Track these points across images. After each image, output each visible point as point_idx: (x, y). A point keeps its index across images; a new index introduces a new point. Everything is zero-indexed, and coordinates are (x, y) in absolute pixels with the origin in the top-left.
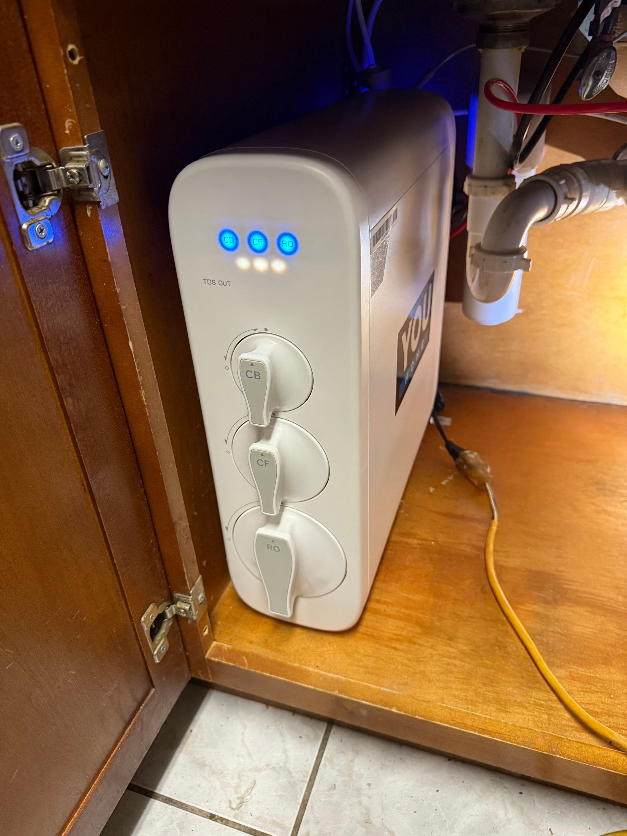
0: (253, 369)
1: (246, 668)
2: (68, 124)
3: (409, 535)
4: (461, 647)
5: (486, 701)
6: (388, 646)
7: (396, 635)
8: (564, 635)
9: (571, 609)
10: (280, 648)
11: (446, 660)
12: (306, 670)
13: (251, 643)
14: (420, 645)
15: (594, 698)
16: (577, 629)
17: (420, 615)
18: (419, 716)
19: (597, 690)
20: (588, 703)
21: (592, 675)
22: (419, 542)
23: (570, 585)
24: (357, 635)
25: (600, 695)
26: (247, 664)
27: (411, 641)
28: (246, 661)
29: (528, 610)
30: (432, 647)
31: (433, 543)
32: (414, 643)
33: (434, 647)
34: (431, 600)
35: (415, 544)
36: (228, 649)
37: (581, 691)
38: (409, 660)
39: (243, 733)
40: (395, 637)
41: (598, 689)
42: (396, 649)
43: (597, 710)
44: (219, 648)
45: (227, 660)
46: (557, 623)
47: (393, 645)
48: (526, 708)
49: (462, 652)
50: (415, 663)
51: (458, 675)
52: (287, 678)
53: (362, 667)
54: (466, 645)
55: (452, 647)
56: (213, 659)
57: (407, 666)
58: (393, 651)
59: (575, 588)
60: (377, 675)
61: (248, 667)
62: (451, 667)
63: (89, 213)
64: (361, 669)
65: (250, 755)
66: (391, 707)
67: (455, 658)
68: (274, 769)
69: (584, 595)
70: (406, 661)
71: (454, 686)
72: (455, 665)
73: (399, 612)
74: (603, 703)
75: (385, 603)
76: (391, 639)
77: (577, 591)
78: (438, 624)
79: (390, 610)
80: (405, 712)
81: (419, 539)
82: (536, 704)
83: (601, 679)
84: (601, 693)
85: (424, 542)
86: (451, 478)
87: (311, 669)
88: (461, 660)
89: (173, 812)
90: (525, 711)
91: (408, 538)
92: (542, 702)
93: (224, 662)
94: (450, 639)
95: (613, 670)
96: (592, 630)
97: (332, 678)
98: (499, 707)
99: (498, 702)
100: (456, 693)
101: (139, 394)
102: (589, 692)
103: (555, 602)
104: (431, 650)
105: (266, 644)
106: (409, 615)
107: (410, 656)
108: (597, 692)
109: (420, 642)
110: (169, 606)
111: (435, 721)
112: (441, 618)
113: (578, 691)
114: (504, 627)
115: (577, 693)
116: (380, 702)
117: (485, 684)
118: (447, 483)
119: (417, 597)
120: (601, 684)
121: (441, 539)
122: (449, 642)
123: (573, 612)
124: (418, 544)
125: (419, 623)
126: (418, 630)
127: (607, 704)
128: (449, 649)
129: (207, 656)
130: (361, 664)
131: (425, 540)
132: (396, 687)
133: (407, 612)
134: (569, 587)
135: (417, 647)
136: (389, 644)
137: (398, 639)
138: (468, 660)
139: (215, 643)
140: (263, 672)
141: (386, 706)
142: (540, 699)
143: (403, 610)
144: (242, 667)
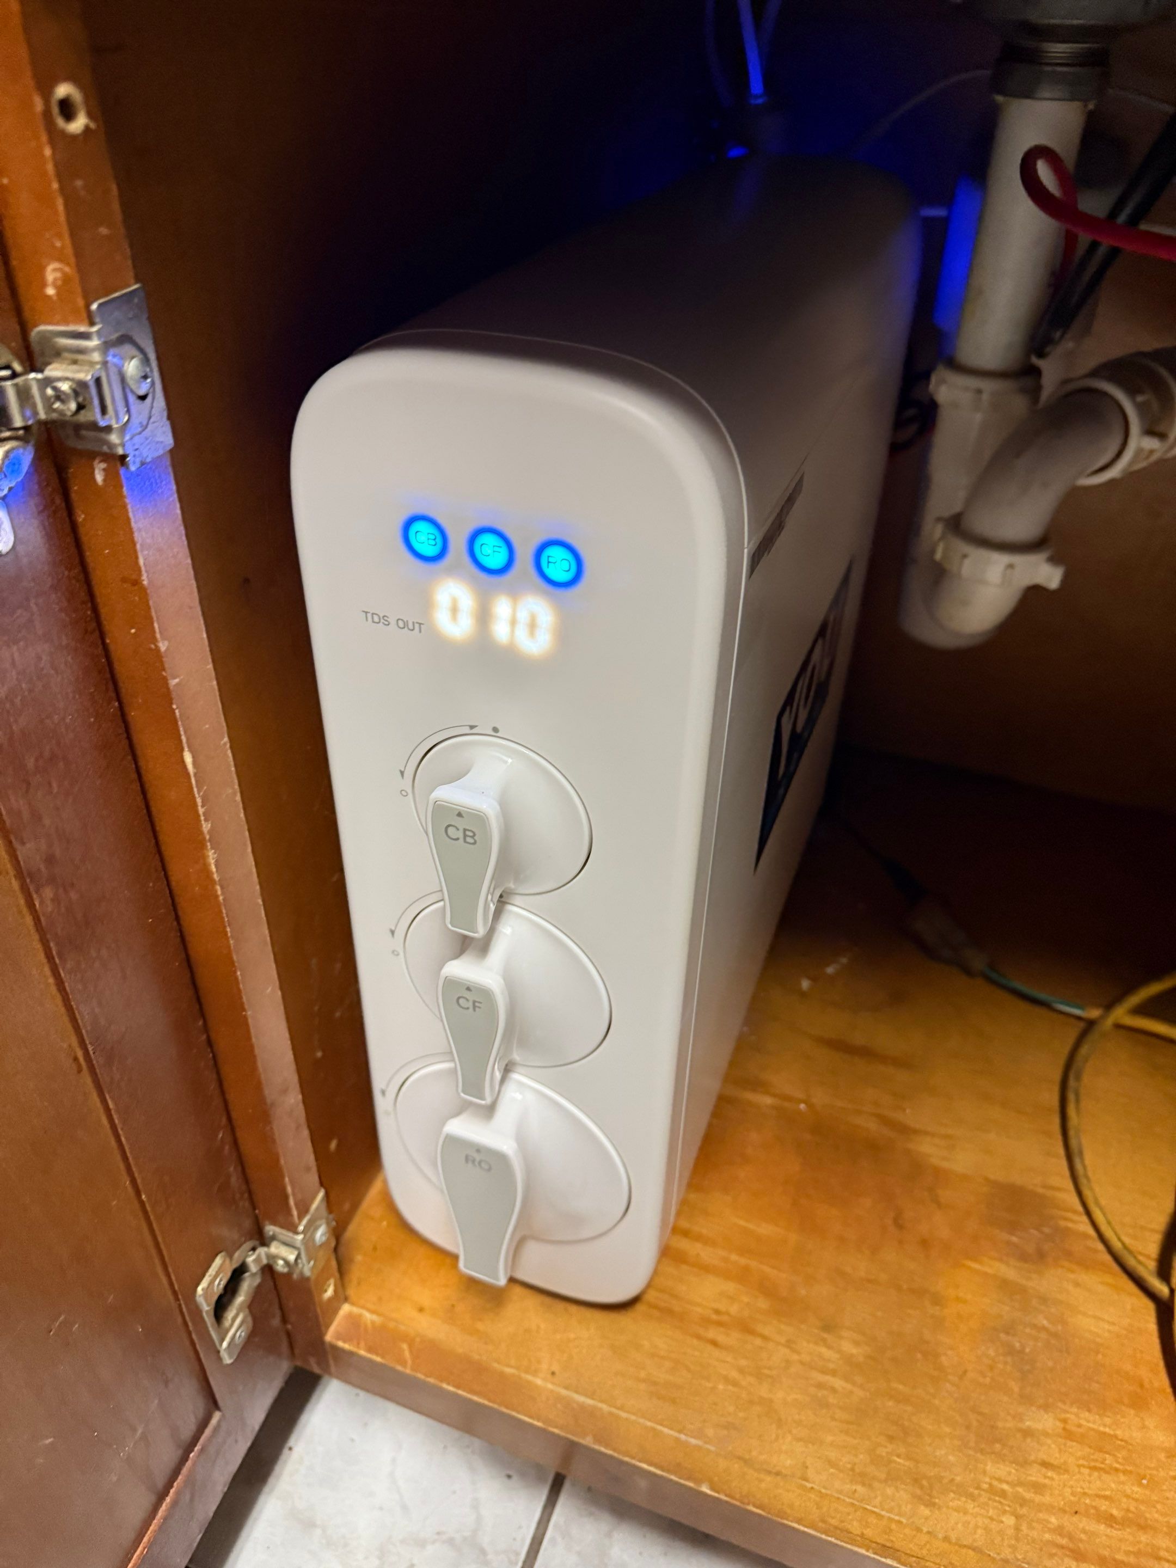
0: (461, 824)
1: (408, 1371)
2: (52, 273)
3: (756, 1085)
4: (848, 1347)
5: (892, 1478)
6: (699, 1337)
7: (717, 1312)
8: (1055, 1335)
9: (1072, 1276)
10: (480, 1326)
11: (816, 1376)
12: (528, 1382)
13: (421, 1310)
14: (765, 1338)
15: (1111, 1484)
16: (1081, 1323)
17: (768, 1270)
18: (755, 1506)
20: (1098, 1496)
21: (1107, 1430)
22: (776, 1101)
25: (1122, 1478)
26: (410, 1362)
27: (746, 1328)
28: (407, 1354)
29: (986, 1274)
30: (789, 1344)
31: (802, 1106)
32: (752, 1332)
33: (793, 1346)
34: (793, 1238)
35: (767, 1106)
36: (373, 1322)
38: (741, 1371)
39: (394, 1460)
40: (714, 1317)
41: (1118, 1463)
42: (714, 1343)
43: (1115, 1512)
44: (354, 1322)
45: (370, 1350)
46: (1043, 1307)
47: (712, 1333)
48: (972, 1497)
49: (849, 1360)
50: (751, 1379)
51: (839, 1414)
52: (489, 1400)
53: (644, 1381)
54: (857, 1343)
55: (829, 1347)
56: (340, 1344)
57: (735, 1384)
58: (710, 1348)
60: (673, 1401)
61: (413, 1369)
62: (825, 1392)
63: (99, 477)
64: (643, 1386)
65: (405, 1508)
66: (699, 1482)
67: (834, 1373)
68: (451, 1542)
70: (734, 1374)
71: (829, 1438)
72: (833, 1390)
73: (726, 1260)
74: (1128, 1496)
75: (699, 1238)
76: (706, 1322)
78: (803, 1292)
79: (706, 1254)
80: (726, 1495)
81: (774, 1095)
82: (992, 1490)
83: (1126, 1442)
84: (1125, 1472)
85: (787, 1104)
86: (844, 961)
87: (539, 1382)
88: (846, 1379)
90: (970, 1506)
91: (753, 1091)
92: (1005, 1487)
93: (362, 1352)
94: (827, 1329)
95: (1150, 1423)
97: (582, 1407)
98: (918, 1492)
99: (916, 1480)
100: (833, 1454)
101: (204, 857)
102: (1101, 1469)
103: (1040, 1259)
104: (787, 1351)
105: (452, 1316)
106: (746, 1269)
107: (743, 1362)
108: (1117, 1470)
109: (766, 1331)
110: (254, 1249)
111: (787, 1519)
112: (809, 1280)
113: (1079, 1466)
114: (938, 1308)
115: (1077, 1470)
116: (677, 1468)
117: (891, 1438)
118: (836, 971)
119: (765, 1229)
120: (1124, 1453)
121: (821, 1098)
122: (825, 1335)
123: (1077, 1284)
124: (774, 1107)
125: (766, 1289)
126: (763, 1303)
127: (1136, 1500)
128: (824, 1350)
129: (329, 1337)
130: (643, 1374)
131: (787, 1098)
132: (710, 1432)
133: (743, 1261)
134: (1070, 1225)
135: (758, 1342)
136: (701, 1331)
137: (719, 1321)
138: (859, 1379)
139: (346, 1308)
140: (442, 1381)
141: (688, 1479)
142: (1000, 1480)
143: (734, 1257)
144: (399, 1368)
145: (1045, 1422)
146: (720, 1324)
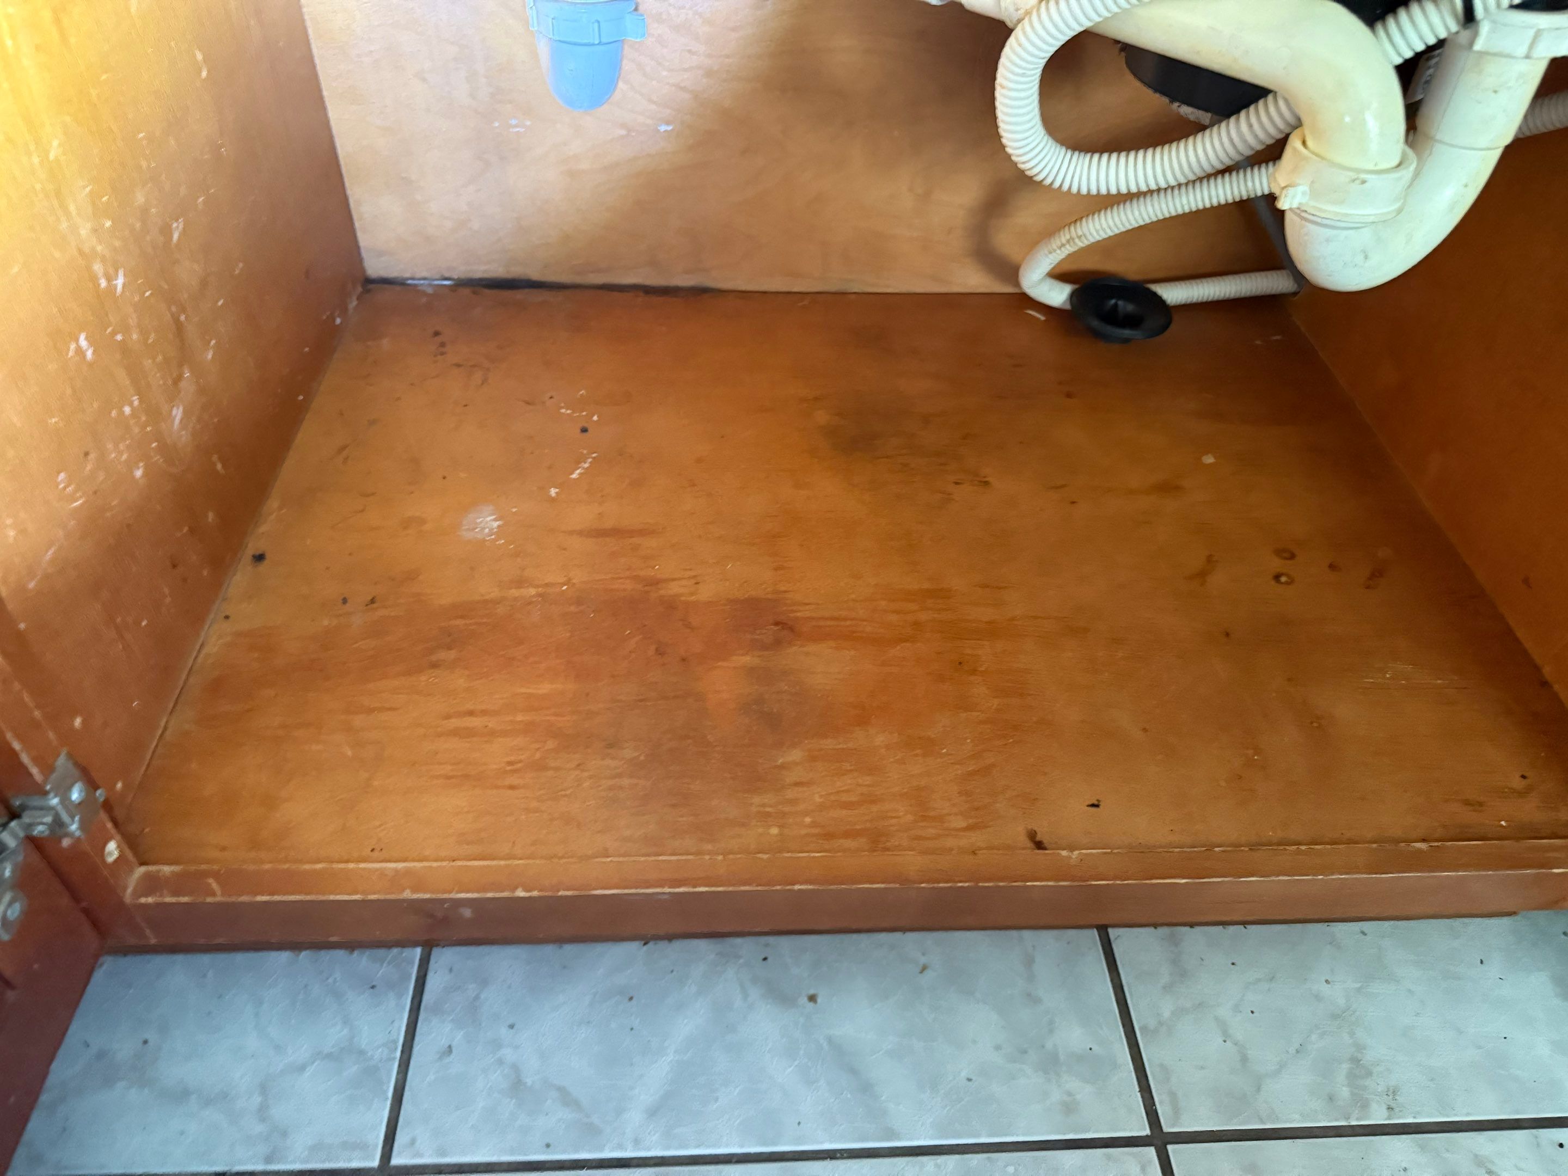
1: (219, 899)
3: (520, 582)
4: (630, 754)
5: (679, 832)
7: (510, 763)
8: (795, 694)
9: (802, 649)
11: (605, 782)
12: (341, 870)
14: (557, 769)
15: (847, 781)
16: (816, 680)
17: (553, 718)
18: (564, 890)
19: (851, 768)
21: (842, 746)
22: (538, 590)
23: (800, 611)
25: (857, 774)
26: (218, 891)
27: (540, 766)
28: (215, 886)
30: (579, 767)
31: (564, 587)
32: (545, 768)
33: (582, 767)
34: (571, 687)
35: (532, 596)
36: (174, 873)
38: (539, 800)
39: (257, 1015)
40: (509, 768)
41: (853, 765)
42: (512, 787)
44: (151, 878)
45: (175, 895)
46: (783, 678)
47: (507, 783)
48: (744, 825)
49: (631, 762)
50: (550, 803)
51: (628, 803)
52: (303, 894)
53: (451, 835)
54: (636, 749)
55: (613, 758)
56: (143, 900)
57: (536, 811)
58: (510, 792)
59: (808, 614)
61: (222, 897)
62: (615, 792)
65: (277, 1047)
66: (515, 889)
67: (620, 776)
68: (329, 1056)
69: (823, 623)
71: (623, 823)
73: (513, 722)
74: (861, 786)
76: (502, 774)
77: (812, 619)
78: (586, 726)
79: (494, 723)
80: (538, 891)
81: (537, 586)
82: (759, 815)
83: (856, 749)
84: (857, 770)
85: (549, 590)
86: (587, 465)
88: (632, 776)
90: (743, 831)
91: (519, 587)
93: (168, 899)
95: (872, 731)
96: (838, 676)
97: (396, 871)
98: (701, 835)
99: (698, 828)
100: (628, 833)
102: (839, 774)
104: (577, 772)
105: (253, 844)
106: (532, 723)
107: (541, 793)
108: (852, 771)
109: (556, 764)
111: (591, 890)
116: (494, 887)
117: (674, 806)
118: (581, 474)
119: (545, 688)
120: (855, 757)
121: (579, 577)
122: (610, 751)
123: (808, 654)
124: (538, 595)
125: (552, 733)
127: (867, 786)
128: (609, 762)
129: (126, 899)
130: (449, 831)
131: (550, 585)
133: (529, 718)
136: (499, 782)
138: (642, 774)
139: (141, 870)
140: (257, 896)
141: (503, 891)
143: (519, 718)
144: (208, 900)
145: (795, 755)
146: (515, 771)
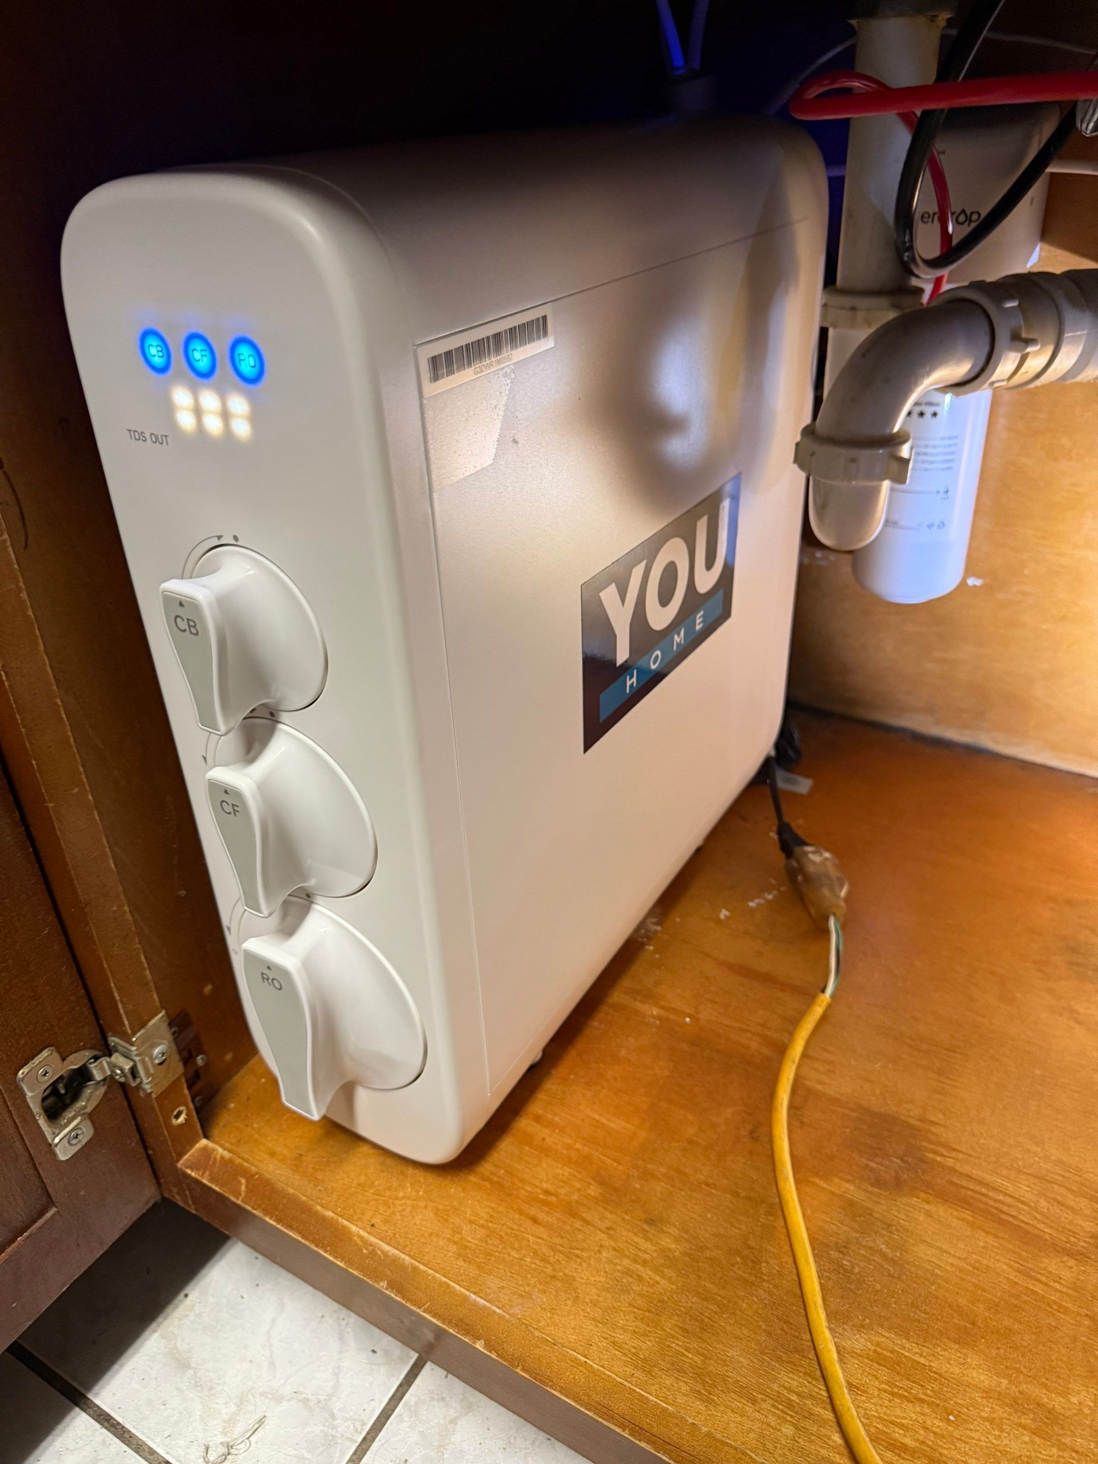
1: (239, 1202)
3: (648, 996)
4: (667, 1242)
5: (676, 1369)
6: (521, 1213)
7: (547, 1192)
8: (892, 1261)
9: (927, 1207)
10: (320, 1175)
11: (626, 1262)
12: (344, 1227)
13: (271, 1155)
14: (586, 1222)
15: (909, 1413)
16: (923, 1253)
17: (608, 1161)
18: (523, 1370)
19: (923, 1397)
20: (892, 1423)
21: (922, 1360)
22: (662, 1012)
23: (942, 1155)
24: (473, 1178)
25: (927, 1410)
26: (243, 1194)
27: (571, 1212)
28: (243, 1188)
29: (833, 1194)
30: (608, 1230)
31: (688, 1019)
32: (574, 1215)
33: (612, 1233)
34: (642, 1135)
35: (653, 1017)
36: (222, 1157)
37: (885, 1391)
38: (553, 1249)
39: (274, 1320)
40: (542, 1196)
41: (927, 1395)
42: (535, 1220)
43: (908, 1441)
44: (207, 1155)
45: (212, 1180)
46: (884, 1232)
47: (533, 1212)
48: (754, 1401)
49: (664, 1251)
50: (561, 1257)
51: (640, 1302)
52: (303, 1237)
53: (455, 1243)
54: (677, 1240)
55: (647, 1239)
56: (189, 1171)
57: (544, 1259)
58: (528, 1224)
59: (950, 1162)
60: (479, 1266)
61: (243, 1201)
62: (630, 1279)
64: (454, 1248)
65: (272, 1364)
66: (474, 1338)
67: (645, 1263)
68: (306, 1401)
69: (964, 1183)
70: (545, 1250)
71: (622, 1322)
72: (640, 1278)
73: (569, 1147)
74: (926, 1429)
75: (550, 1125)
76: (533, 1199)
77: (952, 1170)
78: (637, 1186)
79: (553, 1139)
80: (498, 1355)
81: (663, 1008)
82: (778, 1398)
83: (940, 1375)
84: (930, 1404)
85: (672, 1017)
86: (770, 897)
87: (357, 1230)
88: (657, 1270)
89: (104, 1442)
90: (749, 1409)
91: (644, 1002)
92: (794, 1398)
93: (205, 1181)
94: (651, 1222)
95: (973, 1359)
96: (956, 1262)
97: (385, 1254)
98: (699, 1387)
99: (700, 1375)
100: (620, 1337)
102: (904, 1396)
103: (897, 1185)
104: (603, 1236)
105: (297, 1163)
106: (587, 1157)
107: (558, 1240)
108: (922, 1401)
109: (587, 1215)
110: (96, 1058)
111: (551, 1387)
112: (646, 1176)
113: (879, 1390)
114: (771, 1218)
115: (876, 1393)
116: (460, 1324)
117: (686, 1332)
118: (759, 905)
119: (617, 1124)
120: (936, 1386)
121: (707, 1014)
122: (646, 1227)
123: (928, 1214)
124: (659, 1018)
125: (601, 1178)
126: (594, 1190)
127: (935, 1433)
128: (640, 1240)
129: (180, 1165)
130: (456, 1237)
131: (675, 1011)
132: (505, 1299)
133: (586, 1149)
134: (938, 1158)
135: (578, 1224)
136: (525, 1208)
137: (546, 1200)
138: (669, 1272)
139: (205, 1144)
140: (265, 1215)
141: (467, 1334)
142: (790, 1390)
143: (578, 1145)
144: (232, 1198)
146: (544, 1203)
